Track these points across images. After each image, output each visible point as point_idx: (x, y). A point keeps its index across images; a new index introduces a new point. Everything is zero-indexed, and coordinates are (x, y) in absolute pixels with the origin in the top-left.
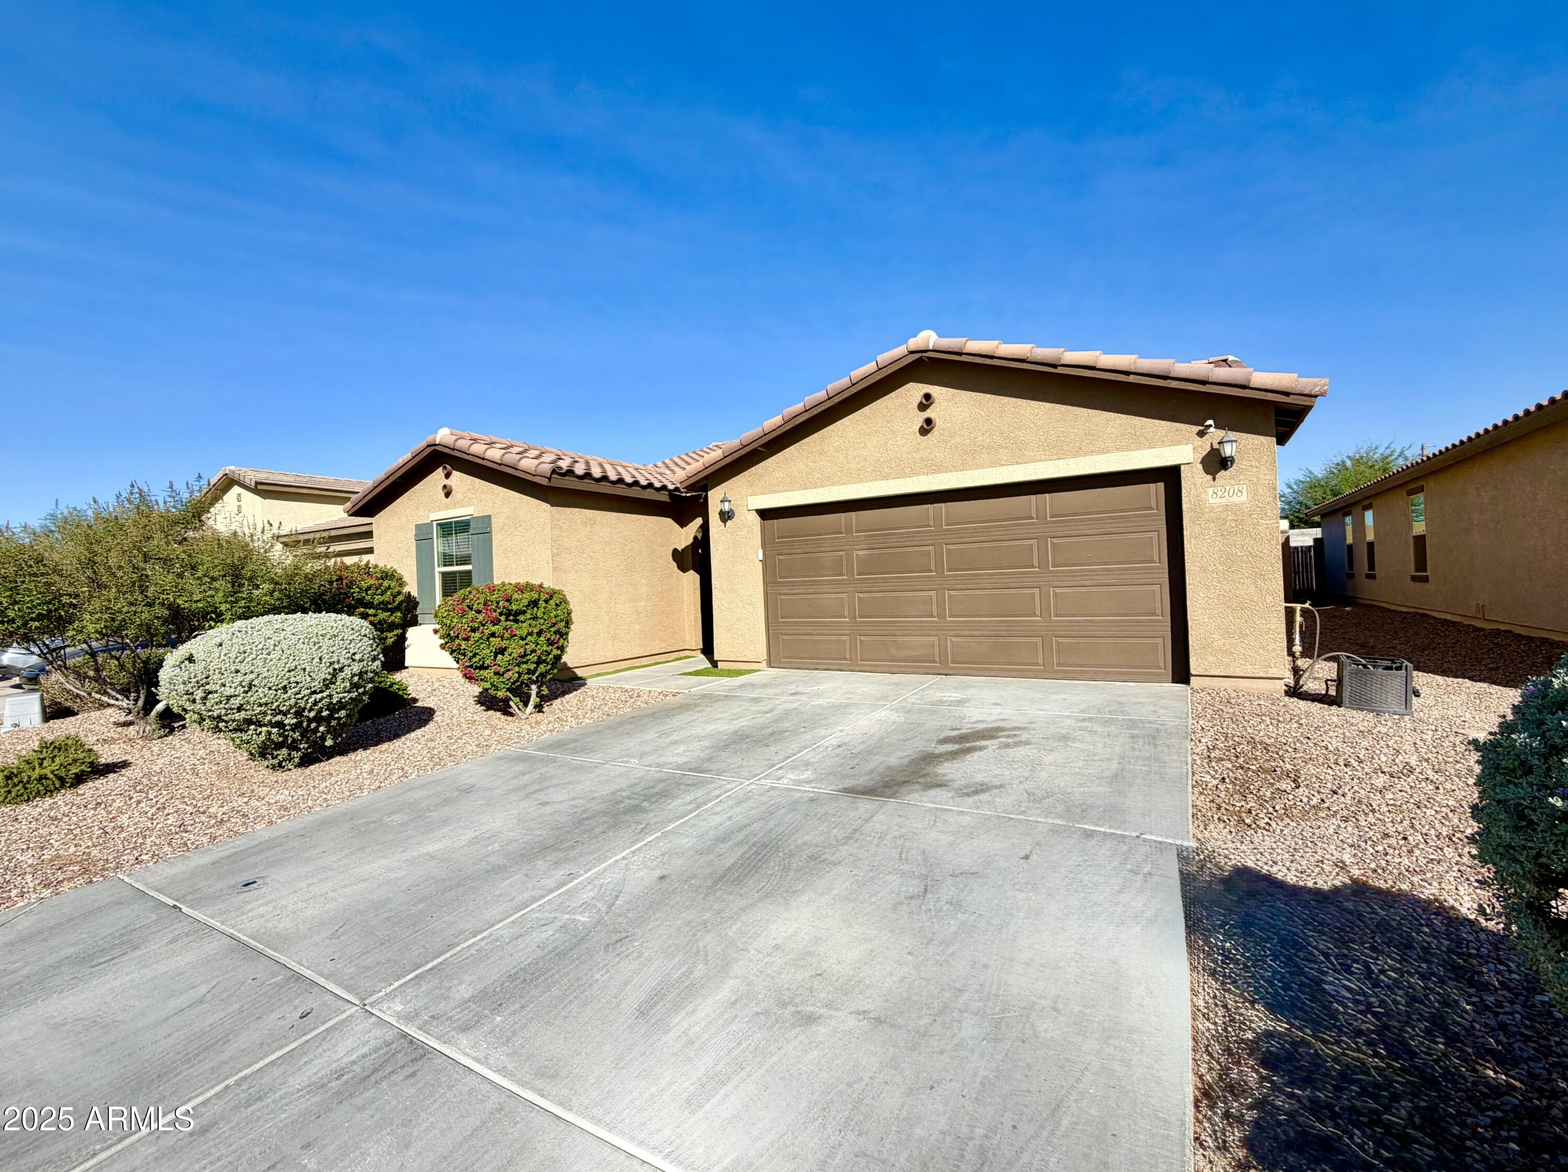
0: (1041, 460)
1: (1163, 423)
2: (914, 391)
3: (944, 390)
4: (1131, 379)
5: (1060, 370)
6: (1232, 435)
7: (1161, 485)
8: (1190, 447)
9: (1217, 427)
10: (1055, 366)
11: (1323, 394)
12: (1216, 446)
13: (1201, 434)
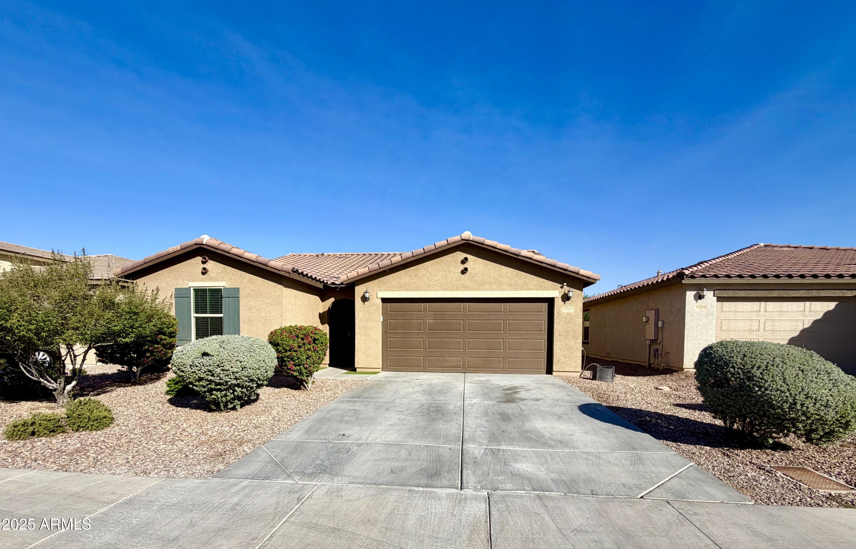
0: (508, 290)
1: (550, 282)
2: (460, 255)
3: (472, 257)
4: (544, 265)
5: (519, 257)
6: (572, 289)
7: (547, 304)
8: (558, 291)
9: (567, 286)
10: (518, 256)
11: (599, 280)
12: (566, 292)
13: (562, 287)
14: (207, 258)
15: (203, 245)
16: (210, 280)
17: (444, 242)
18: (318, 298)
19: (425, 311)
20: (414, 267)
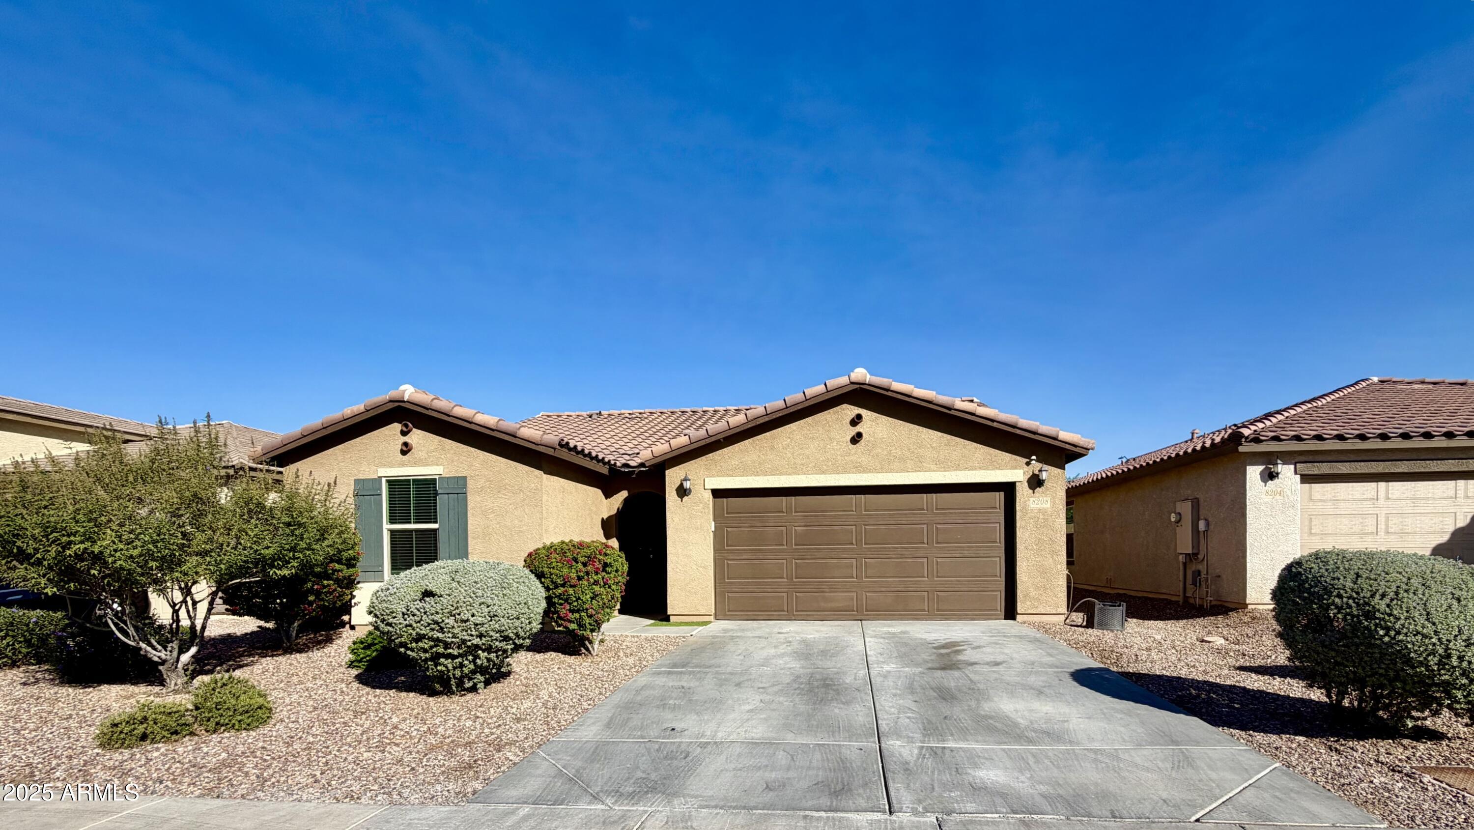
0: (934, 471)
1: (1007, 454)
2: (849, 411)
3: (869, 413)
4: (995, 425)
5: (953, 412)
6: (1046, 467)
7: (1002, 494)
8: (1022, 471)
9: (1038, 461)
10: (950, 409)
11: (1093, 449)
12: (1037, 472)
13: (1028, 464)
14: (410, 425)
15: (404, 402)
16: (415, 464)
17: (820, 388)
18: (599, 492)
19: (789, 510)
20: (767, 434)
